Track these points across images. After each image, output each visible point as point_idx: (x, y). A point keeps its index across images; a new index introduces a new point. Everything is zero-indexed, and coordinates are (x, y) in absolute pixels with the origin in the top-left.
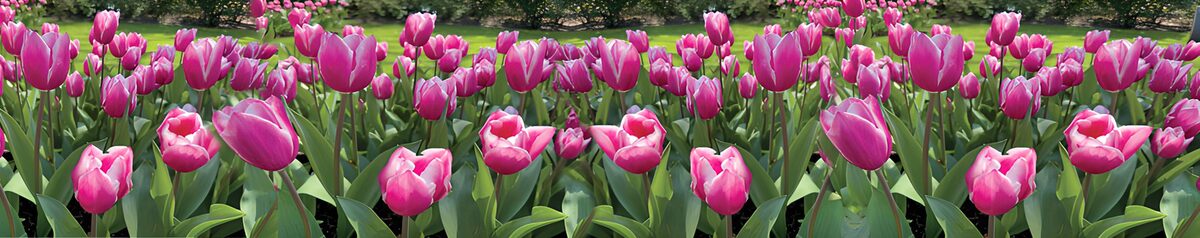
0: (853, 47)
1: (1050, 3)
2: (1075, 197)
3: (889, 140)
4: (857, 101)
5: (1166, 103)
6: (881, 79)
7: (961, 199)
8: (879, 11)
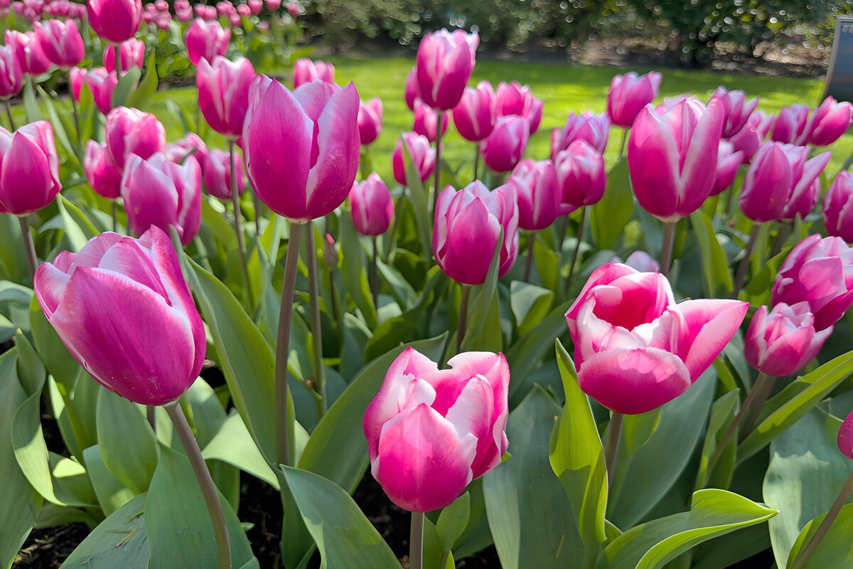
0: (114, 115)
1: (537, 10)
2: (589, 467)
3: (198, 335)
4: (123, 241)
5: (775, 245)
6: (180, 189)
7: (353, 472)
8: (175, 26)
